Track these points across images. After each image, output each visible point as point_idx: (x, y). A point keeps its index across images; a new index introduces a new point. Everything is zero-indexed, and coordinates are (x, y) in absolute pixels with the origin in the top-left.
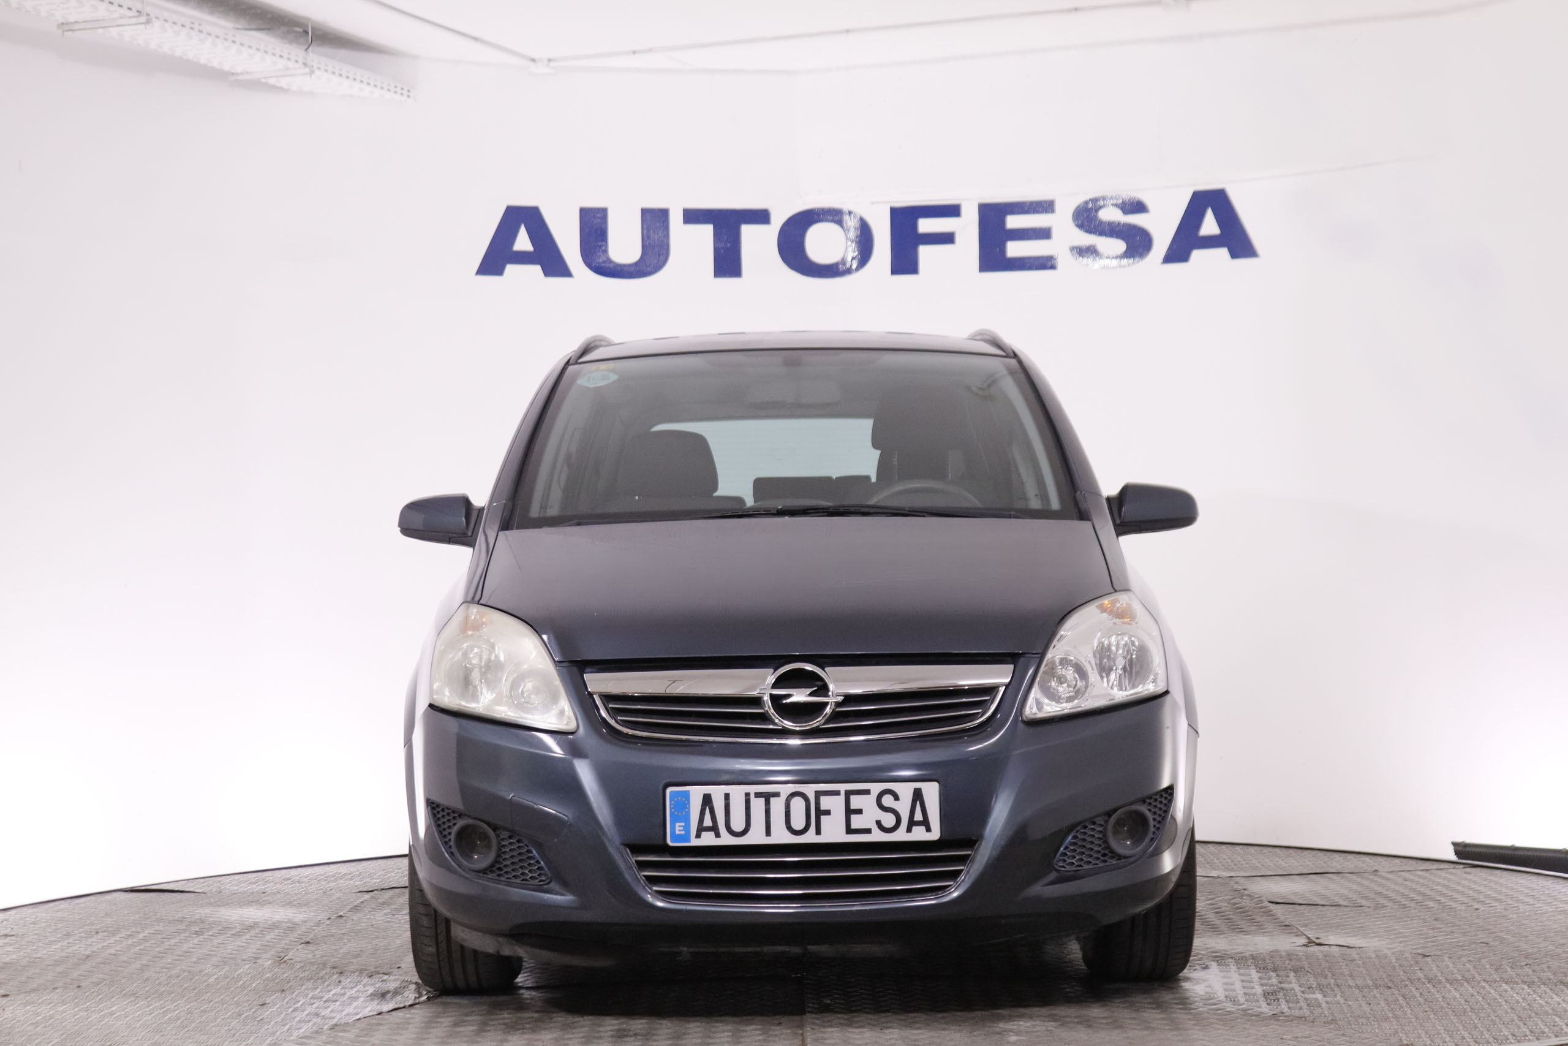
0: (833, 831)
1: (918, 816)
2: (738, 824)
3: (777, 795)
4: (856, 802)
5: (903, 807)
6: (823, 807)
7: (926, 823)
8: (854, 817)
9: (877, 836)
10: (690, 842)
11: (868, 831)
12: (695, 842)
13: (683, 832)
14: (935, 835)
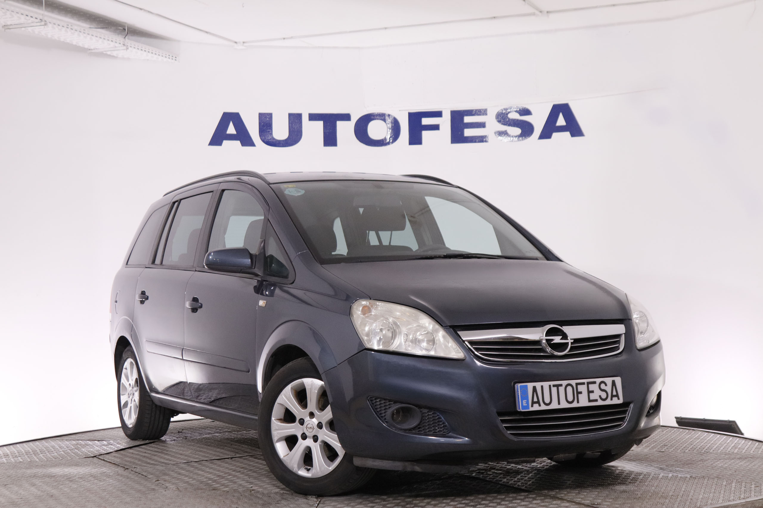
0: (584, 402)
1: (615, 393)
2: (547, 400)
3: (561, 385)
4: (592, 387)
5: (609, 389)
6: (579, 391)
7: (617, 396)
8: (591, 394)
9: (600, 403)
10: (529, 409)
11: (596, 400)
12: (531, 409)
13: (526, 405)
14: (621, 401)
